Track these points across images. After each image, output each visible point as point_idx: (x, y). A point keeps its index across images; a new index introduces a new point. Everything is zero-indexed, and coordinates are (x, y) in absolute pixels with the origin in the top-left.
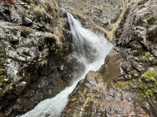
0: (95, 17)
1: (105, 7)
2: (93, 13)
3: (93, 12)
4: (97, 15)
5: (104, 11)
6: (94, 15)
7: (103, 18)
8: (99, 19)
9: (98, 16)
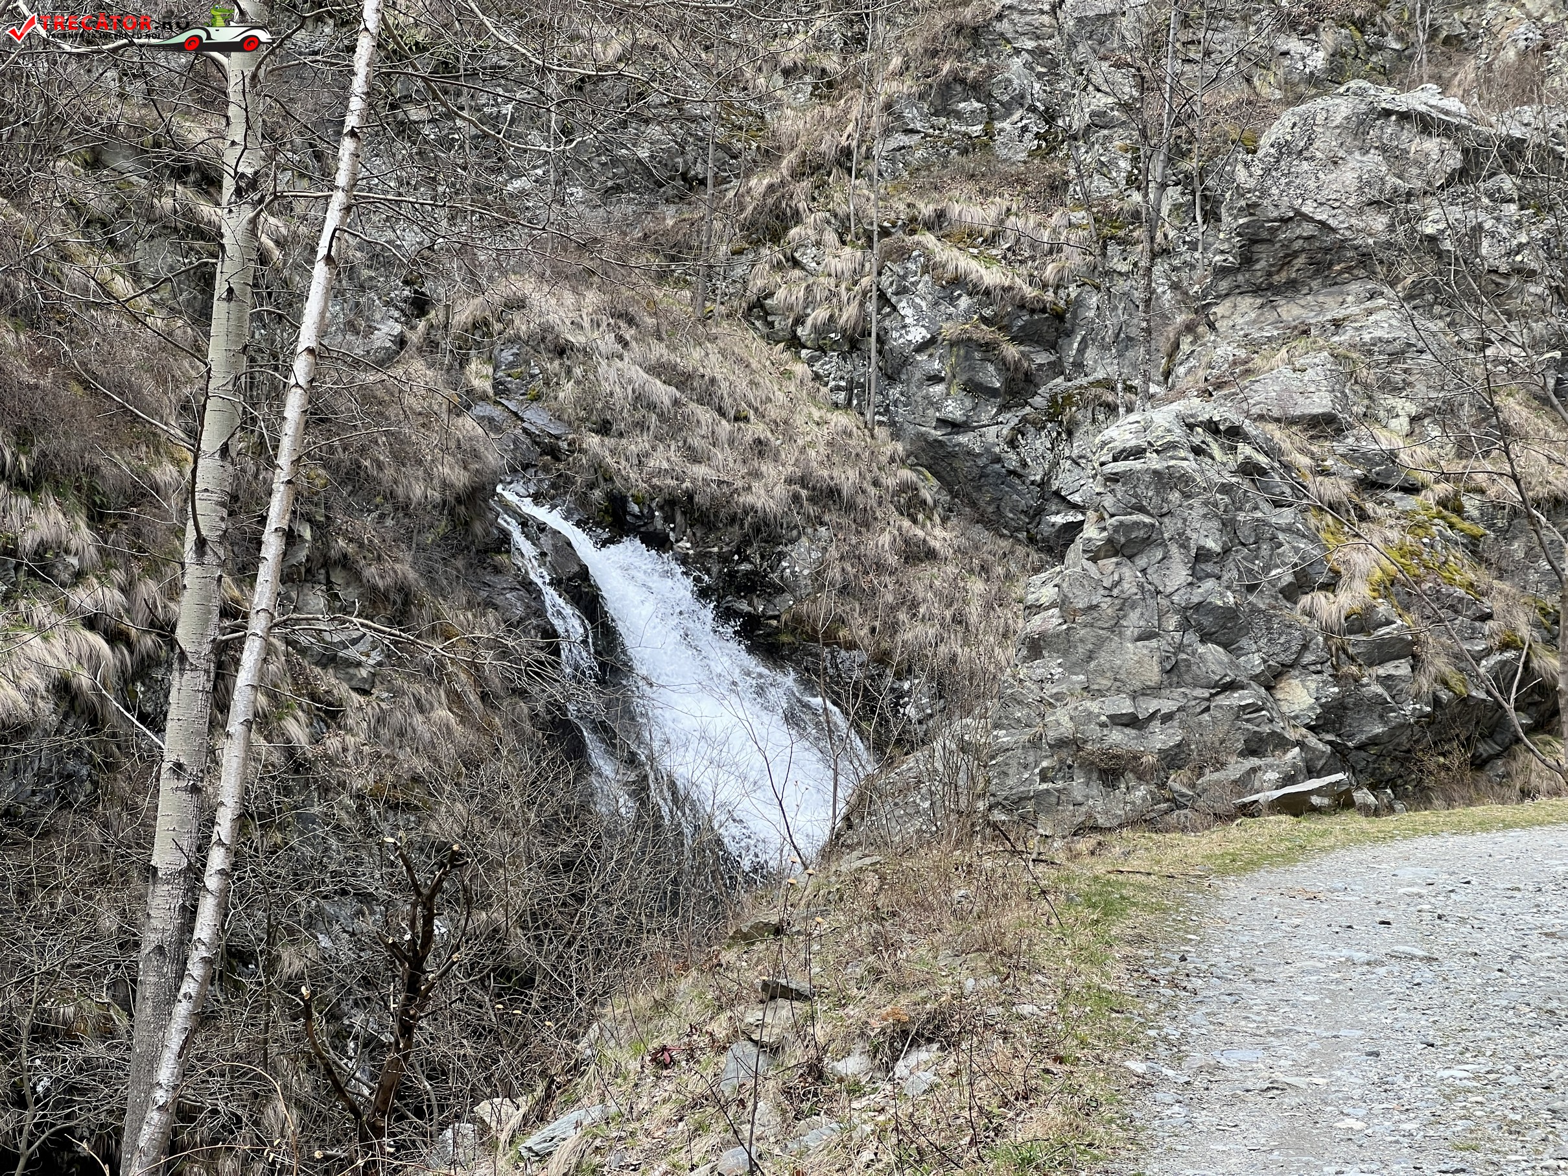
0: (954, 409)
1: (1113, 249)
2: (921, 348)
3: (918, 334)
4: (974, 389)
5: (1094, 300)
6: (936, 379)
7: (1070, 433)
8: (1012, 443)
9: (993, 393)
